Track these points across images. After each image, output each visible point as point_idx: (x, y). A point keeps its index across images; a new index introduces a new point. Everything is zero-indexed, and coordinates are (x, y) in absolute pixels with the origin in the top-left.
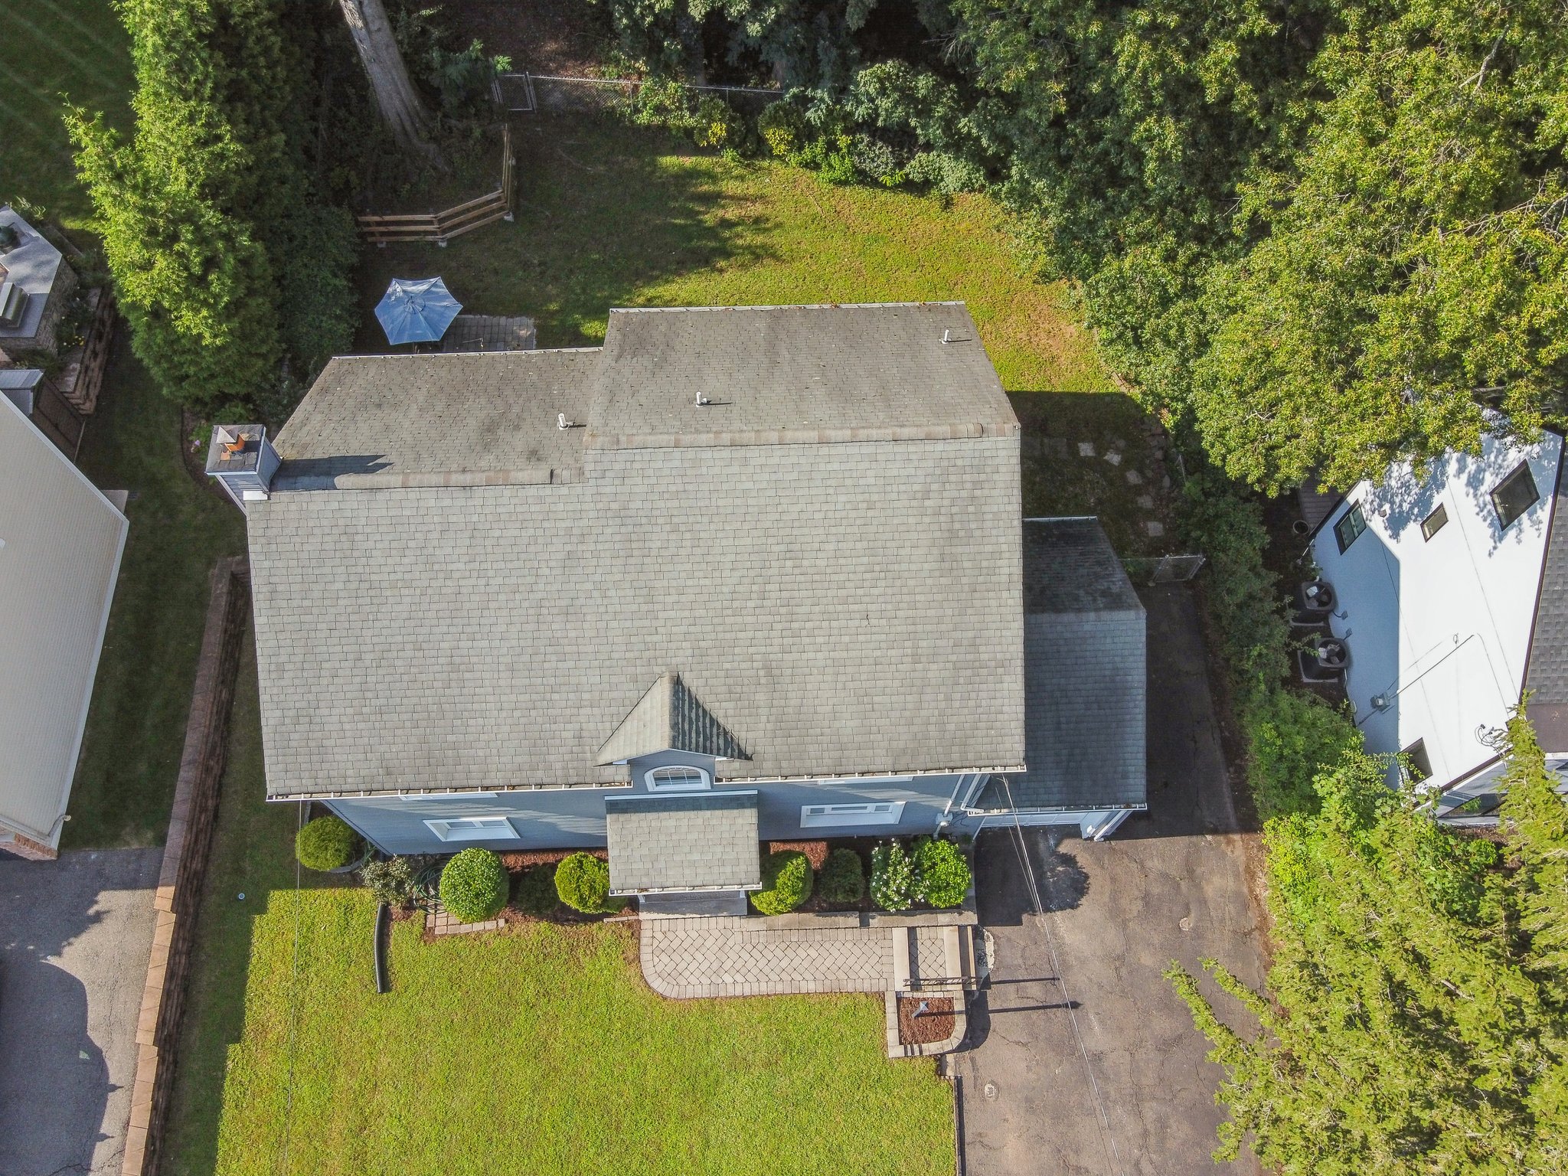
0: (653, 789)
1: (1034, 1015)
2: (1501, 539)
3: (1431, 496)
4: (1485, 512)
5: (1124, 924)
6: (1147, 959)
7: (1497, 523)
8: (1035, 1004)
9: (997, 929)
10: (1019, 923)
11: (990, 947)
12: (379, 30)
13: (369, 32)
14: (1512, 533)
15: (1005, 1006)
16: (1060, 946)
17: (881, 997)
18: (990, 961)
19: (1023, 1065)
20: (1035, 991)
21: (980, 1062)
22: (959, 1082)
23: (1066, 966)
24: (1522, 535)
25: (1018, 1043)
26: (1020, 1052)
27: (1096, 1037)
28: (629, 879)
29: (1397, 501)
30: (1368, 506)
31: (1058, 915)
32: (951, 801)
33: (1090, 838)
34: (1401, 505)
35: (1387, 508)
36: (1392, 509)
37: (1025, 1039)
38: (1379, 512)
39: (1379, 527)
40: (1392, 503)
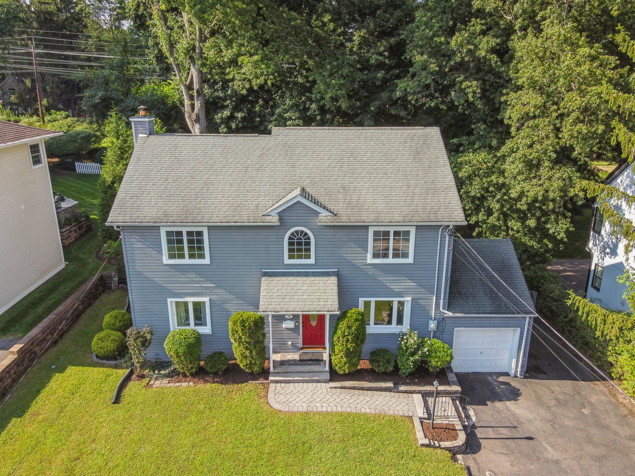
0: (287, 261)
1: (508, 442)
5: (549, 408)
6: (568, 423)
8: (506, 437)
9: (475, 407)
10: (487, 405)
11: (471, 413)
15: (488, 437)
16: (514, 414)
17: (410, 418)
18: (474, 418)
19: (508, 464)
20: (506, 432)
21: (479, 461)
22: (468, 468)
23: (521, 423)
25: (502, 453)
26: (504, 458)
27: (551, 453)
28: (270, 306)
29: (610, 243)
30: (600, 260)
31: (508, 403)
32: (434, 298)
33: (516, 376)
34: (612, 242)
35: (608, 250)
36: (610, 248)
37: (505, 452)
38: (605, 256)
39: (609, 261)
40: (608, 247)
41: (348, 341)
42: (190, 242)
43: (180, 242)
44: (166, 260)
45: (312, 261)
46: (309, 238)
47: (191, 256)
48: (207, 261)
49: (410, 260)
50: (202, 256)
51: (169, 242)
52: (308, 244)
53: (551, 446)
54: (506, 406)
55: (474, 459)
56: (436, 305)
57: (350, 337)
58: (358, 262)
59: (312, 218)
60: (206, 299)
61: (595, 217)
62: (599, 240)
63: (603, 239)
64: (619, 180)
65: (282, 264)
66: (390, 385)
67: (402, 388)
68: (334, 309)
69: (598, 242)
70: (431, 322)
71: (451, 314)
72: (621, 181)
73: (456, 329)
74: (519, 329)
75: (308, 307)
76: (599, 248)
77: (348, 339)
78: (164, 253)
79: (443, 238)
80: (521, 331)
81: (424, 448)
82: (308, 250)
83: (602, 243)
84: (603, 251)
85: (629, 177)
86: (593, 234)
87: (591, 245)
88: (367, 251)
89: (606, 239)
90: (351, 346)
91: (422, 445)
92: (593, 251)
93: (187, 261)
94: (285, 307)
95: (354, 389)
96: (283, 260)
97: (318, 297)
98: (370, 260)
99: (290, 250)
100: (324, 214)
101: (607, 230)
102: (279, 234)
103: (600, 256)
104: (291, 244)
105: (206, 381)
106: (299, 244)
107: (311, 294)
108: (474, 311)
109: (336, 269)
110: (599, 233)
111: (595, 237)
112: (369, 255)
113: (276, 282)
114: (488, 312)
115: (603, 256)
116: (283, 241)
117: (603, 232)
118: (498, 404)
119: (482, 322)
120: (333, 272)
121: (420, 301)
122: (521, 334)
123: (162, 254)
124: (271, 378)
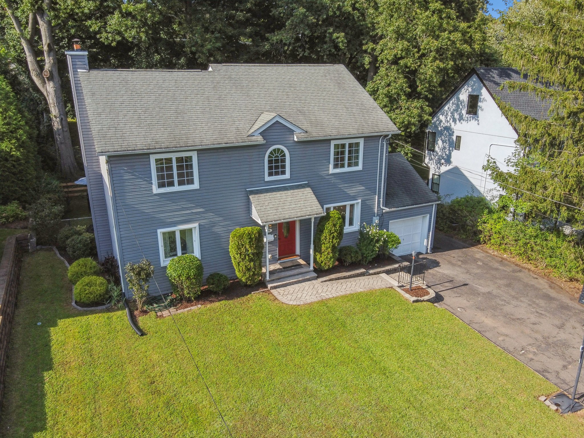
0: (267, 178)
1: (455, 289)
2: (478, 117)
3: (452, 139)
4: (469, 119)
5: (460, 266)
6: (477, 271)
7: (474, 116)
8: (451, 287)
10: (425, 273)
12: (66, 131)
13: (63, 131)
14: (480, 112)
15: (441, 290)
16: (444, 274)
17: (392, 288)
19: (465, 301)
20: (448, 285)
21: (448, 304)
22: (447, 309)
23: (453, 278)
24: (483, 108)
25: (457, 297)
26: (460, 299)
27: (483, 290)
28: (268, 217)
29: (444, 155)
30: (437, 170)
31: (435, 269)
32: (377, 196)
33: (427, 253)
34: (446, 154)
35: (443, 161)
36: (444, 159)
37: (458, 295)
38: (441, 166)
39: (444, 169)
40: (443, 158)
41: (333, 237)
42: (179, 168)
43: (170, 168)
44: (156, 190)
45: (287, 176)
46: (284, 155)
47: (181, 183)
48: (196, 186)
49: (360, 167)
50: (190, 182)
51: (159, 170)
52: (283, 161)
53: (480, 286)
54: (436, 270)
55: (444, 304)
56: (378, 203)
57: (335, 234)
58: (323, 173)
59: (287, 136)
60: (195, 225)
61: (428, 139)
62: (433, 155)
63: (438, 154)
64: (446, 108)
65: (263, 182)
66: (363, 270)
67: (371, 271)
68: (320, 212)
69: (433, 157)
70: (374, 218)
71: (387, 210)
72: (448, 108)
73: (390, 221)
74: (428, 215)
75: (299, 213)
76: (435, 161)
77: (333, 236)
78: (153, 182)
79: (382, 146)
80: (430, 217)
81: (415, 304)
82: (284, 167)
83: (437, 157)
84: (439, 163)
85: (455, 104)
86: (428, 153)
87: (427, 160)
88: (329, 162)
89: (440, 154)
90: (337, 241)
91: (414, 302)
92: (429, 165)
93: (176, 188)
94: (281, 216)
95: (339, 279)
96: (264, 178)
97: (303, 205)
98: (332, 170)
99: (270, 168)
100: (297, 131)
101: (440, 146)
102: (261, 153)
103: (436, 167)
104: (270, 162)
105: (211, 302)
106: (277, 161)
107: (296, 203)
108: (402, 205)
109: (306, 181)
110: (433, 151)
111: (431, 154)
112: (331, 166)
113: (263, 197)
114: (410, 204)
115: (439, 166)
116: (264, 160)
117: (437, 149)
118: (430, 271)
119: (407, 213)
120: (305, 184)
121: (367, 202)
122: (430, 219)
123: (152, 183)
124: (269, 286)
